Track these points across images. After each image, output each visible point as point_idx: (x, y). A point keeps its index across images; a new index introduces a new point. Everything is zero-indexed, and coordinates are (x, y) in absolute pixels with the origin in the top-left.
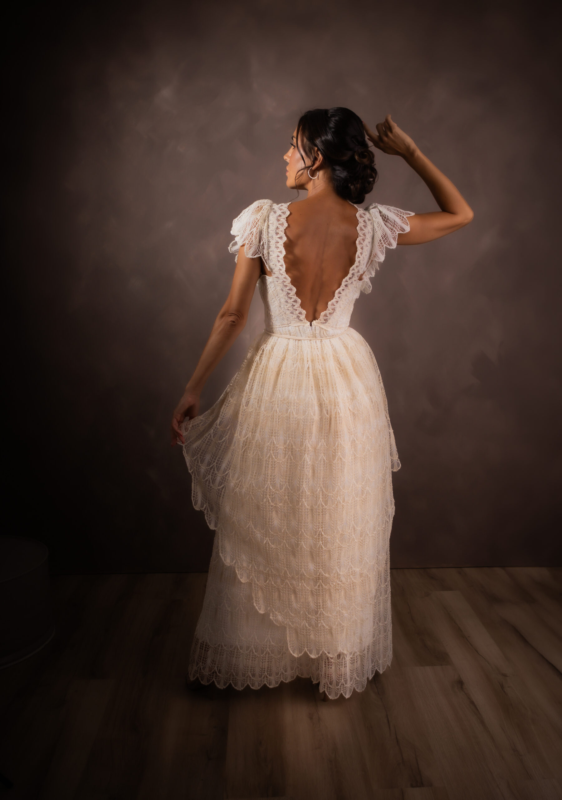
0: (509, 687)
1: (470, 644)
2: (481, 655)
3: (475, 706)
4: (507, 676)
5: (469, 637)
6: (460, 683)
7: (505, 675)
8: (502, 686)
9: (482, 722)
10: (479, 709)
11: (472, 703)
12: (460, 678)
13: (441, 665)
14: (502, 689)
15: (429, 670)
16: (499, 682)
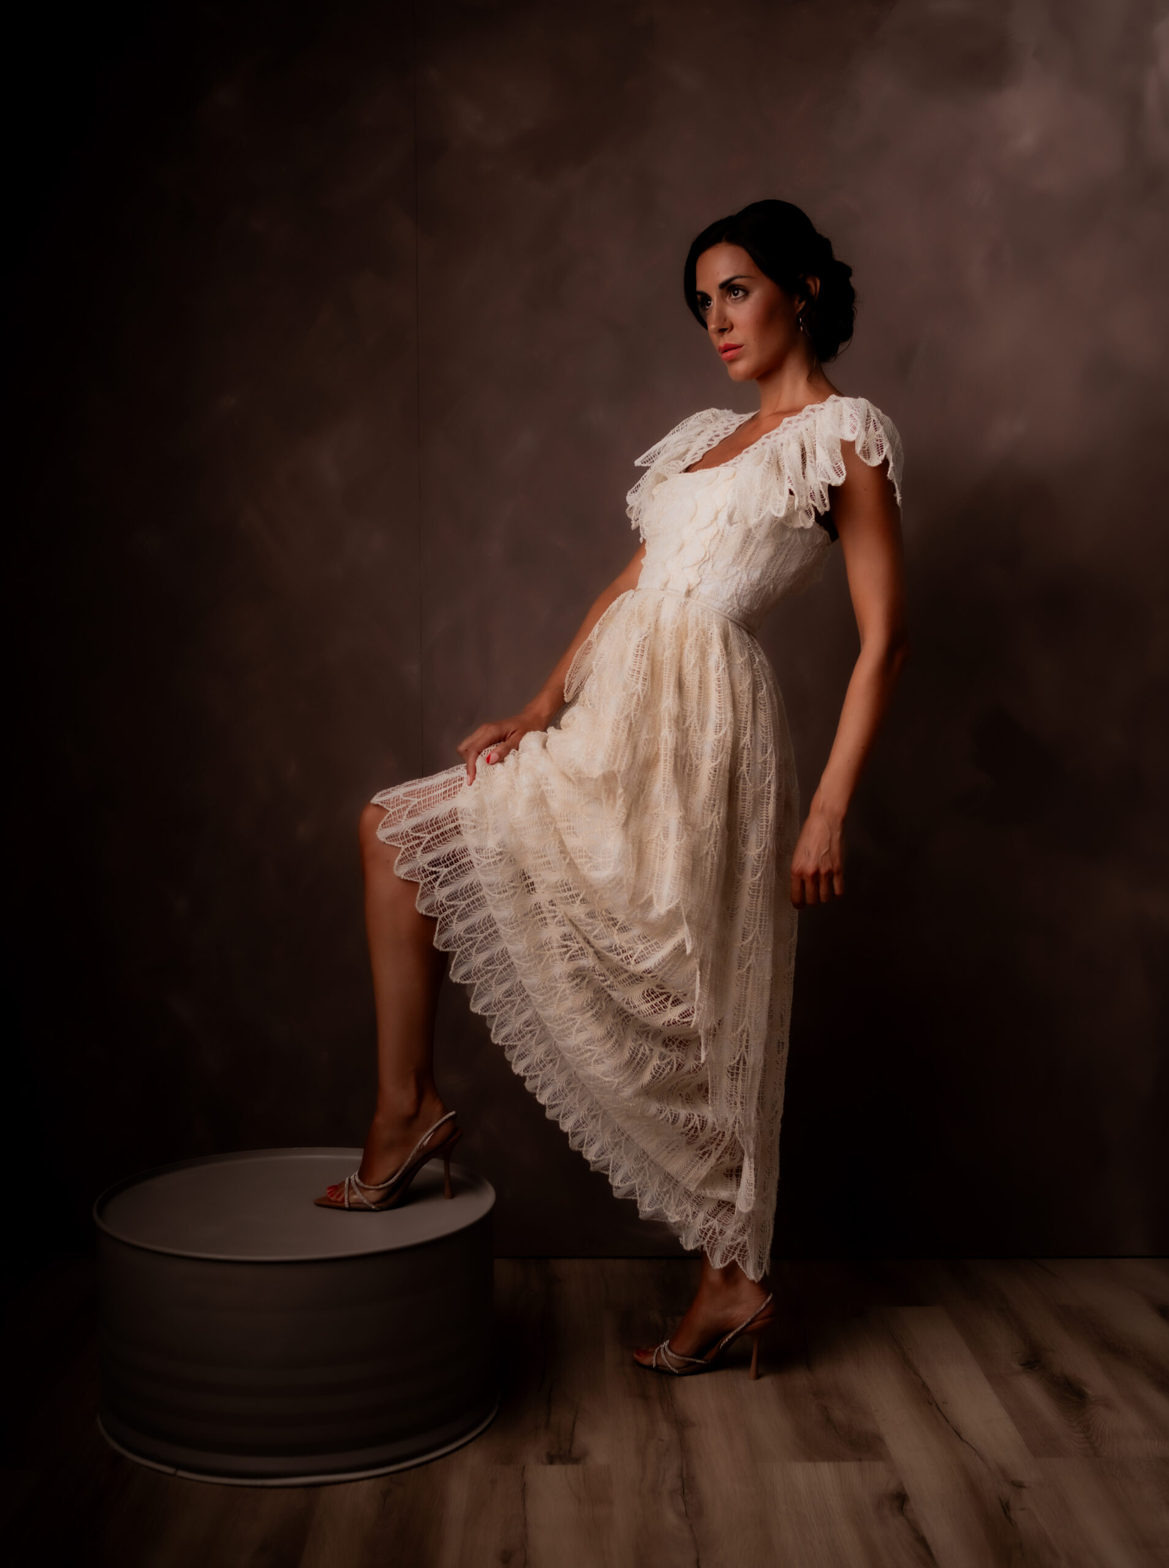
0: (1023, 1509)
1: (943, 1415)
2: (966, 1442)
3: (930, 1554)
4: (1025, 1487)
6: (900, 1499)
7: (1019, 1486)
8: (1006, 1508)
10: (934, 1552)
11: (922, 1540)
12: (903, 1489)
13: (860, 1460)
14: (1005, 1513)
15: (826, 1471)
16: (1000, 1499)
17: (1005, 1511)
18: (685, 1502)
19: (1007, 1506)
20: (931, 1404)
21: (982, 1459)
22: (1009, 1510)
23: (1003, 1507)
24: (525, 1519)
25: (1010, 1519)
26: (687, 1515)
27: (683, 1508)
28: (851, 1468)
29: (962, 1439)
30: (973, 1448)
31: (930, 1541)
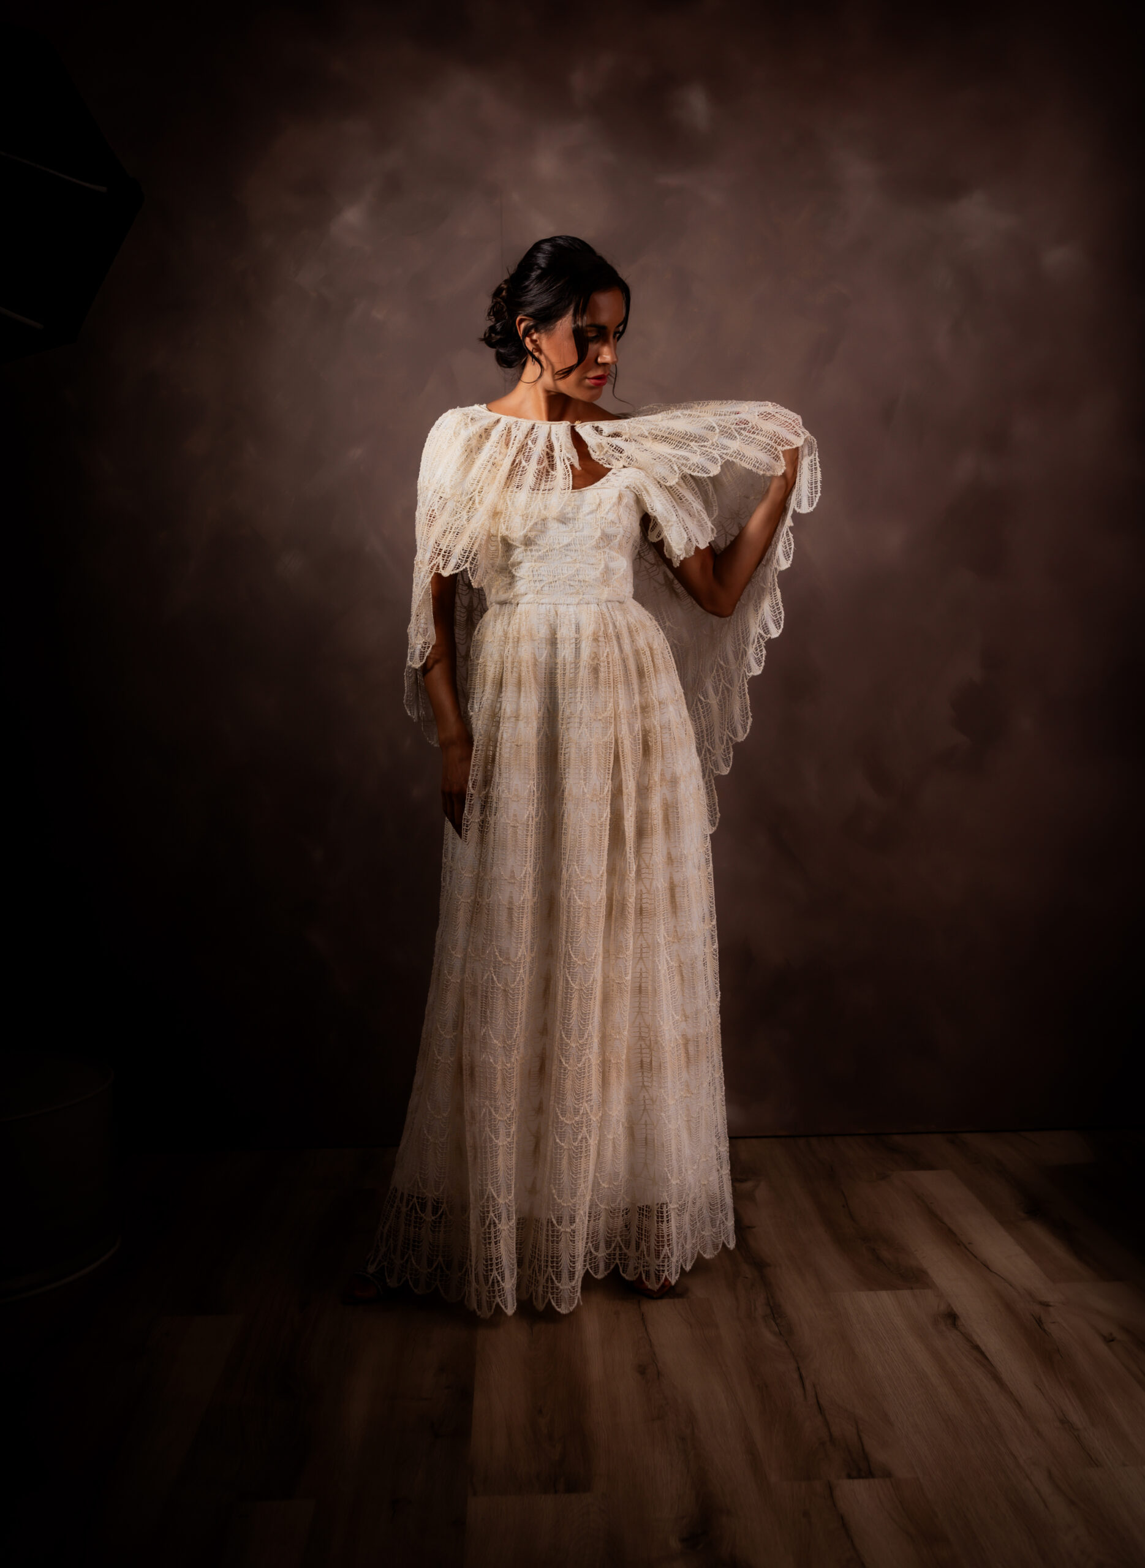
0: (1054, 1323)
1: (971, 1253)
2: (995, 1273)
3: (982, 1353)
4: (1050, 1306)
5: (970, 1243)
6: (952, 1318)
7: (1046, 1305)
8: (1039, 1322)
9: (996, 1377)
10: (989, 1357)
11: (977, 1348)
12: (952, 1309)
13: (912, 1289)
14: (1041, 1327)
15: (885, 1297)
16: (1032, 1315)
17: (1038, 1324)
18: (777, 1324)
19: (1040, 1321)
20: (959, 1245)
21: (1011, 1285)
22: (1042, 1324)
23: (1036, 1321)
24: (650, 1340)
25: (1045, 1331)
26: (781, 1334)
27: (777, 1329)
28: (905, 1294)
29: (991, 1271)
30: (1002, 1277)
31: (983, 1348)
